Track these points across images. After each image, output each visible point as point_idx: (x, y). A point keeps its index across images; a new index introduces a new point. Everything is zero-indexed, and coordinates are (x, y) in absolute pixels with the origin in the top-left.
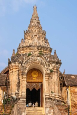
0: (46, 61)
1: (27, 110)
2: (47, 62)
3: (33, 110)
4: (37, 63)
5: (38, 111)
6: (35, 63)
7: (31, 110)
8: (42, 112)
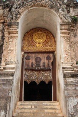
0: (61, 3)
1: (20, 107)
2: (63, 4)
3: (33, 107)
4: (42, 6)
5: (47, 109)
6: (37, 6)
7: (30, 107)
8: (57, 111)
